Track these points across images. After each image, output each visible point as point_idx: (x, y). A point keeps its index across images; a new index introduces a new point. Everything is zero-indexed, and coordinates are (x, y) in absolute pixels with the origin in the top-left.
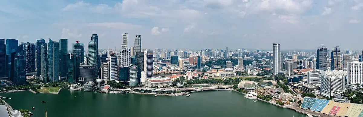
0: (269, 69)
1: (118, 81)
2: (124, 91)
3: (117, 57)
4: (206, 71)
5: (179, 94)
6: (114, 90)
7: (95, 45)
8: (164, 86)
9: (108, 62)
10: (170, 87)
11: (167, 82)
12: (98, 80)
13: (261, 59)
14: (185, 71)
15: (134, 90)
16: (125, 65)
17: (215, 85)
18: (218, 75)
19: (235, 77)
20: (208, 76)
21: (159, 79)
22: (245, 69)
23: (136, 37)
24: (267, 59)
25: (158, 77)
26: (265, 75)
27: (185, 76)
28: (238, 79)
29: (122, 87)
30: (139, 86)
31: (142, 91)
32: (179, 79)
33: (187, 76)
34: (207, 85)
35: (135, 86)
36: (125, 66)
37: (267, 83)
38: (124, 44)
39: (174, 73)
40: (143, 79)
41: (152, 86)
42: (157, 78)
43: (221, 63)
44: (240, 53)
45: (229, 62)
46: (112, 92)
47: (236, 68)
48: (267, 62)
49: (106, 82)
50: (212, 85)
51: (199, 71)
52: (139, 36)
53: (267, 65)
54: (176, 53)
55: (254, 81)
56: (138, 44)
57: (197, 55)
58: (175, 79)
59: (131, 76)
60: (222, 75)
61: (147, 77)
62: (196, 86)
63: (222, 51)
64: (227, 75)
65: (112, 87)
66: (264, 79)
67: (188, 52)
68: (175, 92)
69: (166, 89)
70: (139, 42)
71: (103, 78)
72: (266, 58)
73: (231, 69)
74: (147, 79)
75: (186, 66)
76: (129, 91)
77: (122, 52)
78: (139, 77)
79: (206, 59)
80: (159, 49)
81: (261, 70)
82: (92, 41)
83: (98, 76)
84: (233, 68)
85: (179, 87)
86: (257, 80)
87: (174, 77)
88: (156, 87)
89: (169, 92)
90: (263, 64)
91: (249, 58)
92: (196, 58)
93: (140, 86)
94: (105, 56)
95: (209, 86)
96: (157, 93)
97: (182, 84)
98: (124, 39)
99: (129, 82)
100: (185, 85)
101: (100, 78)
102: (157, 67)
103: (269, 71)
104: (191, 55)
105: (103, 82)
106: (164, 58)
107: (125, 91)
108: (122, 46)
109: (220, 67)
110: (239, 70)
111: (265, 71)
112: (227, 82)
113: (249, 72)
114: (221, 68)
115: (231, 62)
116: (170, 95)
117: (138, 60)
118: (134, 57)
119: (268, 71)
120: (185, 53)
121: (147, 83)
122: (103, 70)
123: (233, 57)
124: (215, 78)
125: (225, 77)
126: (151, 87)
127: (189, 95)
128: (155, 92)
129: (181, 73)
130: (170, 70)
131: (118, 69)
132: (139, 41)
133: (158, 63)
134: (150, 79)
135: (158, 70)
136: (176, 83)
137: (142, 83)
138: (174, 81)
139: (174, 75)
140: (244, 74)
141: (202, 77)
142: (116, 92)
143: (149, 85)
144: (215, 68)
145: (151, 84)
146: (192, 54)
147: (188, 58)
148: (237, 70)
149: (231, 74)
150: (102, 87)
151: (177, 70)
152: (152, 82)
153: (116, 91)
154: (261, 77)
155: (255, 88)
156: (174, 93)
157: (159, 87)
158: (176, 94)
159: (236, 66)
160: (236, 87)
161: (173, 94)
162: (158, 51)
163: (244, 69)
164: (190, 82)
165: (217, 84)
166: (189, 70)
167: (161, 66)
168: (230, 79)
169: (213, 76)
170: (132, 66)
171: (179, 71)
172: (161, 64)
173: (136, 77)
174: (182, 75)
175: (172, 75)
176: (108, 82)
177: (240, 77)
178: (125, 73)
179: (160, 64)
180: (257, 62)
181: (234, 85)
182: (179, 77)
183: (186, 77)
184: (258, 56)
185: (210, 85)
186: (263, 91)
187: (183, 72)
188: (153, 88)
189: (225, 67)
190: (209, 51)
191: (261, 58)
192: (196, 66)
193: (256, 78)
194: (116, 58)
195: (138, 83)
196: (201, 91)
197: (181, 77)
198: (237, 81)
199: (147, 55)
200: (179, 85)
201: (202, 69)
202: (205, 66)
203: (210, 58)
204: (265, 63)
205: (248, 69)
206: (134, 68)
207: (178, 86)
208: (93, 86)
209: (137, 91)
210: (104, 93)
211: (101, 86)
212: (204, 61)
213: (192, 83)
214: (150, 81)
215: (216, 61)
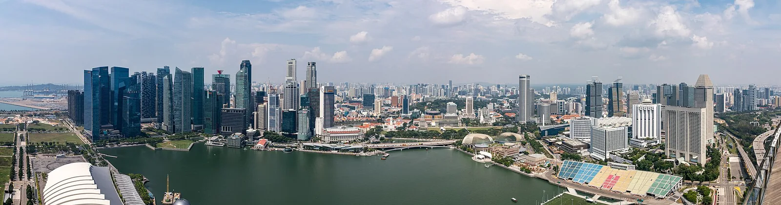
0: (513, 115)
1: (281, 133)
2: (288, 148)
3: (279, 96)
4: (416, 118)
5: (373, 153)
6: (273, 146)
7: (245, 77)
8: (350, 141)
9: (265, 104)
10: (359, 142)
11: (355, 134)
12: (250, 130)
13: (501, 100)
14: (383, 117)
15: (304, 147)
16: (292, 108)
17: (428, 140)
18: (433, 124)
19: (461, 127)
20: (419, 126)
21: (342, 130)
22: (477, 115)
23: (309, 64)
24: (511, 100)
25: (341, 127)
26: (507, 124)
27: (383, 125)
28: (464, 130)
29: (286, 142)
30: (311, 141)
31: (316, 148)
32: (373, 129)
33: (386, 125)
34: (417, 139)
35: (306, 141)
36: (290, 110)
37: (508, 137)
38: (290, 75)
39: (367, 121)
40: (319, 129)
41: (331, 141)
42: (339, 129)
43: (439, 106)
44: (470, 90)
45: (452, 103)
46: (270, 149)
47: (462, 114)
48: (511, 103)
49: (262, 133)
50: (424, 140)
51: (406, 118)
52: (314, 64)
53: (510, 108)
54: (373, 90)
55: (489, 134)
56: (312, 76)
57: (404, 93)
58: (368, 129)
59: (300, 125)
60: (440, 124)
61: (325, 126)
62: (399, 142)
63: (443, 87)
64: (448, 124)
65: (270, 142)
66: (505, 131)
67: (390, 89)
68: (366, 150)
69: (353, 146)
70: (313, 73)
71: (257, 128)
72: (510, 97)
73: (454, 115)
74: (325, 129)
75: (386, 110)
76: (296, 147)
77: (287, 87)
78: (312, 126)
79: (418, 100)
80: (347, 84)
81: (501, 116)
82: (242, 71)
83: (251, 125)
84: (458, 114)
85: (374, 143)
86: (493, 133)
87: (367, 126)
88: (337, 142)
89: (356, 150)
90: (504, 107)
91: (484, 97)
92: (402, 98)
93: (314, 141)
94: (262, 94)
95: (418, 141)
96: (338, 152)
97: (377, 137)
98: (290, 68)
99: (297, 133)
100: (382, 139)
101: (253, 127)
102: (341, 110)
103: (514, 118)
104: (395, 94)
105: (258, 133)
106: (353, 98)
107: (290, 148)
108: (286, 79)
109: (438, 112)
110: (466, 117)
111: (507, 118)
112: (446, 135)
113: (482, 120)
114: (440, 114)
115: (454, 104)
116: (358, 154)
117: (310, 101)
118: (304, 96)
119: (511, 118)
120: (387, 89)
121: (325, 136)
122: (257, 115)
123: (459, 96)
124: (430, 129)
125: (443, 128)
126: (330, 143)
127: (388, 154)
128: (336, 149)
129: (378, 120)
130: (362, 117)
131: (280, 113)
132: (314, 71)
133: (343, 104)
134: (329, 130)
135: (344, 115)
136: (369, 136)
137: (317, 136)
138: (365, 132)
139: (367, 123)
140: (475, 123)
141: (409, 127)
142: (276, 149)
143: (327, 139)
144: (430, 114)
145: (330, 138)
146: (396, 91)
147: (390, 98)
148: (464, 117)
149: (454, 124)
150: (255, 141)
151: (371, 117)
152: (331, 135)
153: (276, 147)
154: (500, 128)
155: (490, 146)
156: (365, 152)
157: (342, 142)
158: (367, 154)
159: (463, 110)
160: (460, 143)
161: (362, 153)
162: (345, 86)
163: (475, 115)
164: (391, 135)
165: (432, 138)
166: (390, 117)
167: (347, 109)
168: (452, 131)
169: (426, 126)
170: (302, 109)
171: (374, 117)
172: (349, 107)
173: (308, 126)
174: (380, 125)
175: (364, 124)
176: (265, 134)
177: (468, 127)
178: (290, 121)
179: (346, 106)
180: (495, 104)
181: (457, 140)
182: (373, 127)
183: (386, 127)
184: (497, 94)
185: (421, 140)
186: (501, 149)
187: (381, 120)
188: (332, 145)
189: (445, 112)
190: (422, 87)
191: (502, 97)
192: (401, 110)
193: (492, 129)
194: (277, 98)
195: (311, 135)
196: (407, 149)
197: (377, 127)
198: (463, 133)
199: (325, 94)
200: (373, 139)
201: (410, 114)
202: (415, 110)
203: (424, 97)
204: (508, 105)
205: (480, 116)
206: (304, 112)
207: (371, 141)
208: (242, 140)
209: (309, 147)
210: (258, 150)
211: (254, 139)
212: (415, 102)
213: (393, 136)
214: (328, 132)
215: (432, 103)
